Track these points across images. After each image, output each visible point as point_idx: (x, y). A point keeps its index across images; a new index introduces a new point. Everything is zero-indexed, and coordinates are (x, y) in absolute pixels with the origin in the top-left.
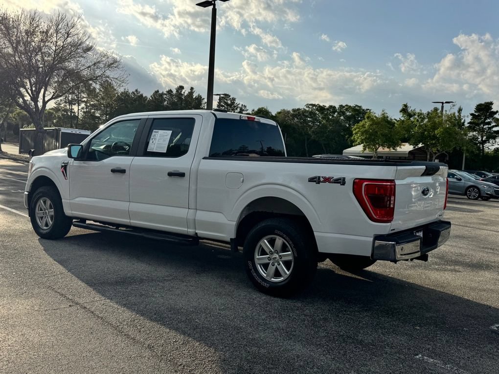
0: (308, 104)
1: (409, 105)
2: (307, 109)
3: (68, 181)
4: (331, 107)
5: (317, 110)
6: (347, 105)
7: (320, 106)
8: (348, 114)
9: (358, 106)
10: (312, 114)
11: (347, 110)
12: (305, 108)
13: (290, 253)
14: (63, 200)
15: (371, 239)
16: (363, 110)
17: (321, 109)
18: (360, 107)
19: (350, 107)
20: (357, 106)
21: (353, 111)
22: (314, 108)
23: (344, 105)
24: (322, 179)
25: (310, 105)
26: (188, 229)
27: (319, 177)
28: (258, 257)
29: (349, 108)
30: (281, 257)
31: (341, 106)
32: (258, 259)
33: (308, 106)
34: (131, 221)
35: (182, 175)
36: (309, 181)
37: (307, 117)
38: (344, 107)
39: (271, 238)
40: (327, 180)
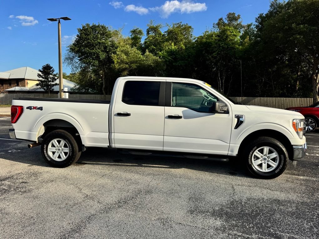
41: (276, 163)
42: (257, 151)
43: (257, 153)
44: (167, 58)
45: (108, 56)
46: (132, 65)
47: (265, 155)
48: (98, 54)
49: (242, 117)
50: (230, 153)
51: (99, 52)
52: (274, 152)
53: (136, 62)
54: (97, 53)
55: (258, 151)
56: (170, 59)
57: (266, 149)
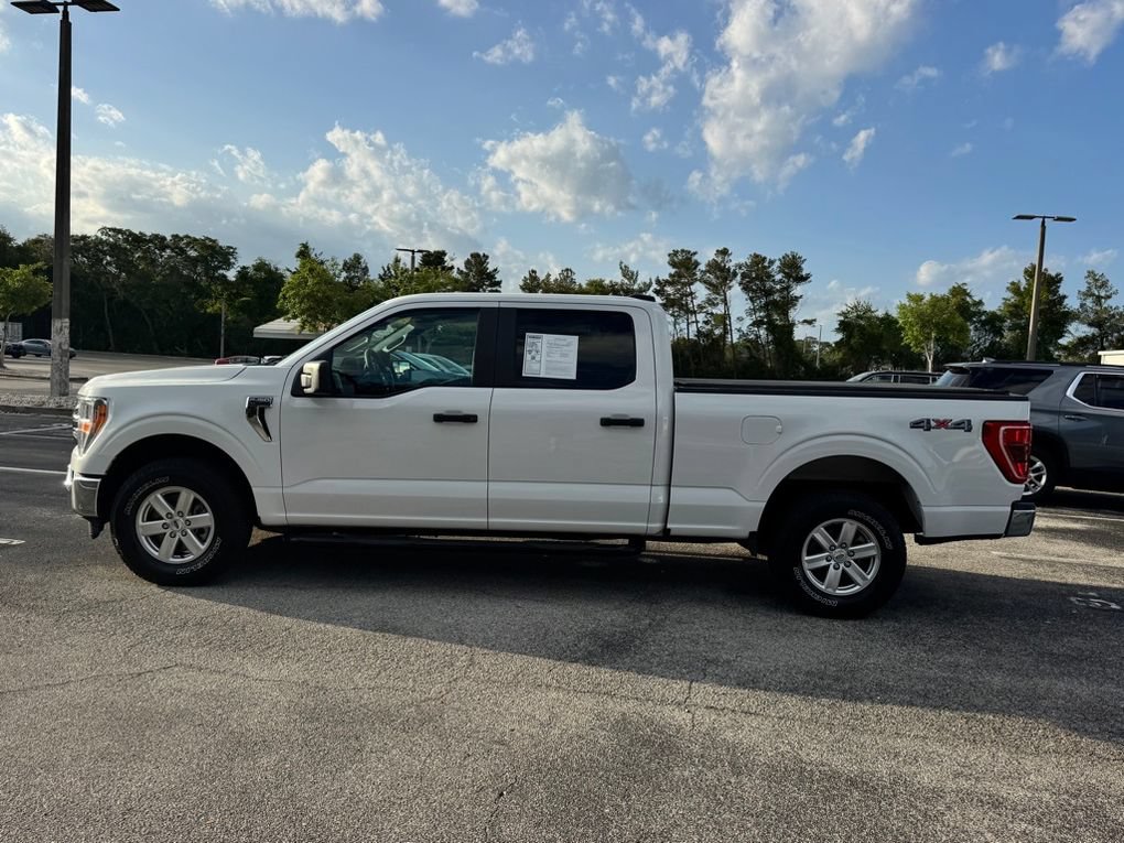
0: (104, 228)
1: (311, 246)
2: (104, 238)
3: (275, 443)
4: (156, 236)
5: (126, 240)
6: (187, 237)
7: (131, 234)
8: (193, 254)
9: (211, 240)
10: (114, 248)
11: (188, 244)
12: (99, 235)
13: (872, 544)
14: (254, 489)
15: (1009, 509)
16: (221, 247)
17: (137, 240)
18: (214, 241)
19: (195, 240)
20: (207, 238)
21: (202, 248)
22: (120, 236)
23: (181, 235)
24: (933, 424)
25: (110, 230)
26: (648, 522)
27: (928, 421)
28: (807, 558)
29: (193, 242)
30: (851, 554)
31: (175, 237)
32: (808, 561)
33: (104, 230)
34: (490, 520)
35: (637, 423)
36: (912, 427)
37: (105, 253)
38: (182, 239)
39: (833, 524)
40: (942, 424)
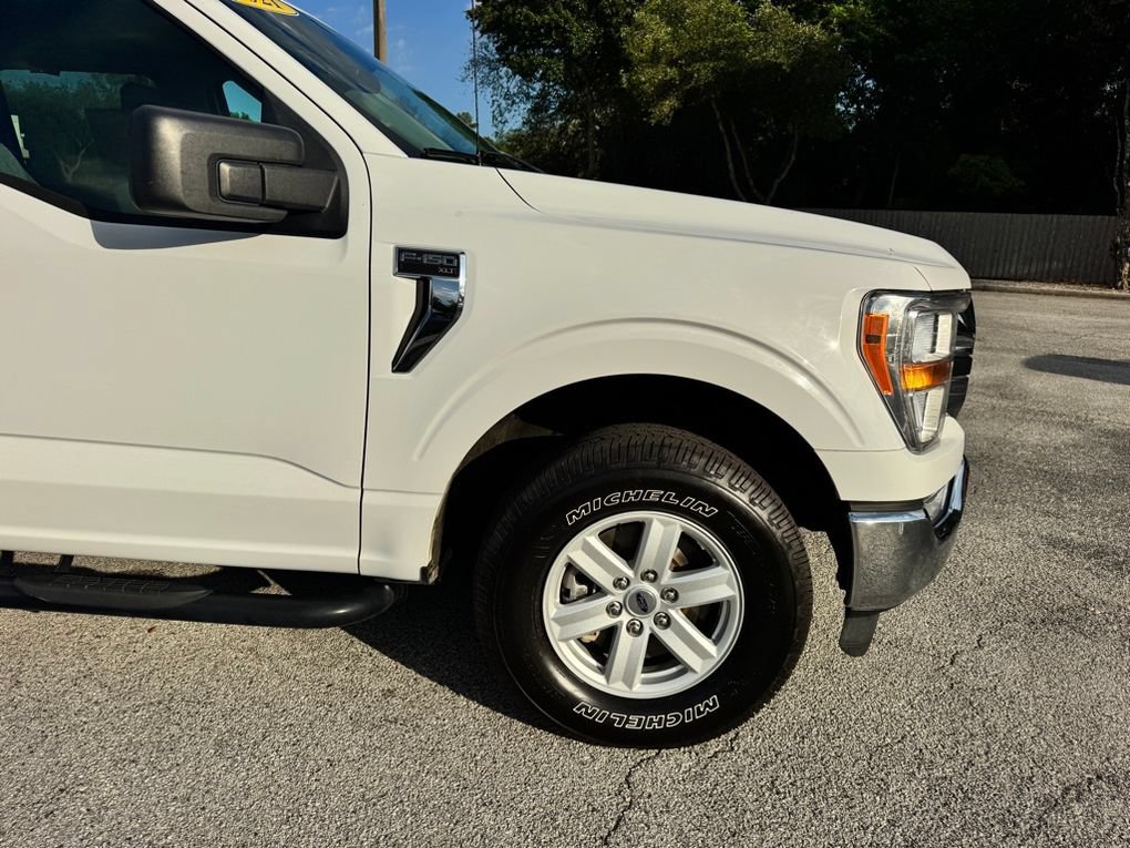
41: (716, 642)
42: (590, 536)
43: (588, 550)
44: (867, 31)
45: (607, 36)
46: (697, 66)
47: (652, 576)
48: (565, 30)
49: (447, 264)
50: (373, 564)
51: (566, 21)
52: (718, 564)
53: (714, 53)
54: (558, 27)
55: (603, 536)
56: (882, 36)
57: (663, 532)
